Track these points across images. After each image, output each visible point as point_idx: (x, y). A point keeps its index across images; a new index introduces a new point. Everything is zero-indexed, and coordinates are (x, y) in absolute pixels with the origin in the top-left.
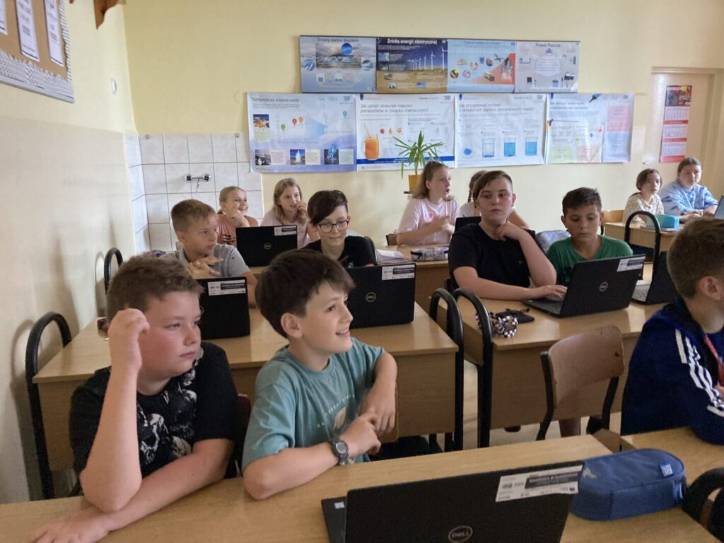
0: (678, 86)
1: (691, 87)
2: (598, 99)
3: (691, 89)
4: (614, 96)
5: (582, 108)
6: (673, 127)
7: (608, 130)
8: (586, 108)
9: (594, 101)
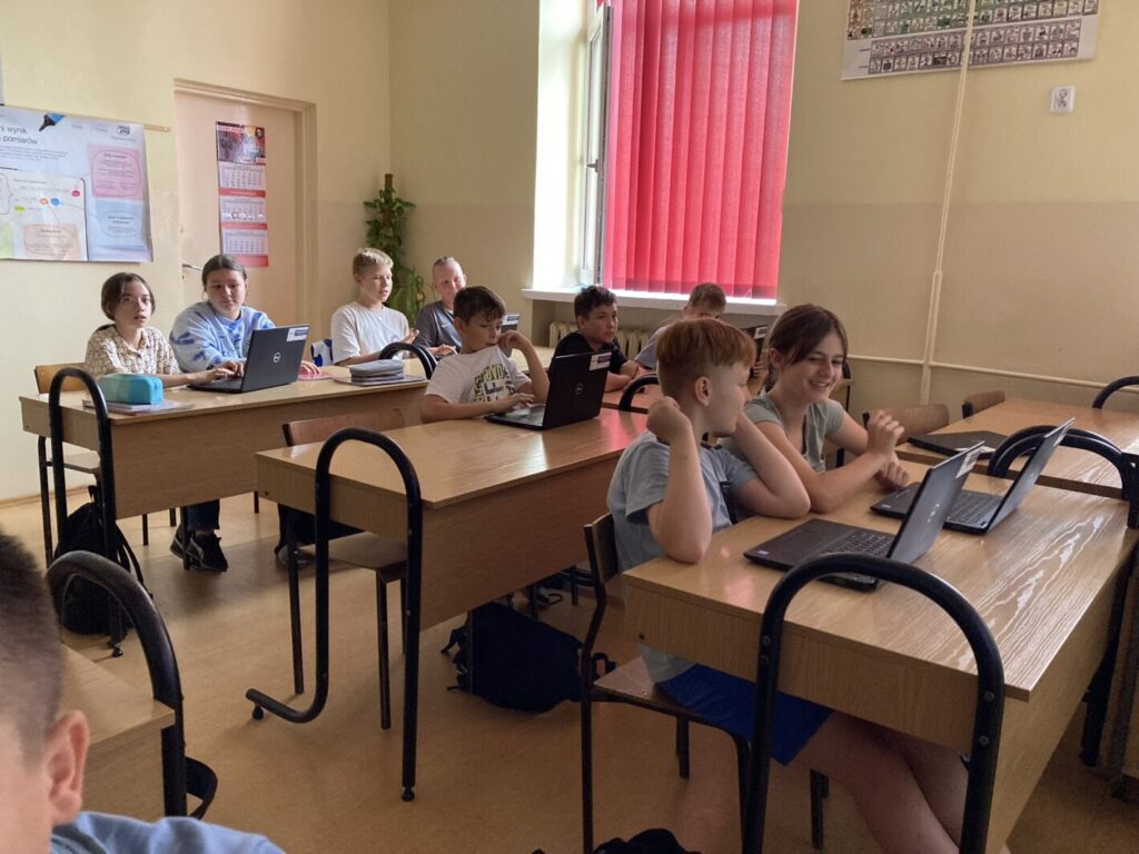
0: (238, 126)
1: (262, 130)
2: (61, 124)
3: (263, 136)
4: (99, 124)
5: (24, 141)
6: (241, 202)
7: (96, 194)
8: (35, 142)
9: (49, 128)
